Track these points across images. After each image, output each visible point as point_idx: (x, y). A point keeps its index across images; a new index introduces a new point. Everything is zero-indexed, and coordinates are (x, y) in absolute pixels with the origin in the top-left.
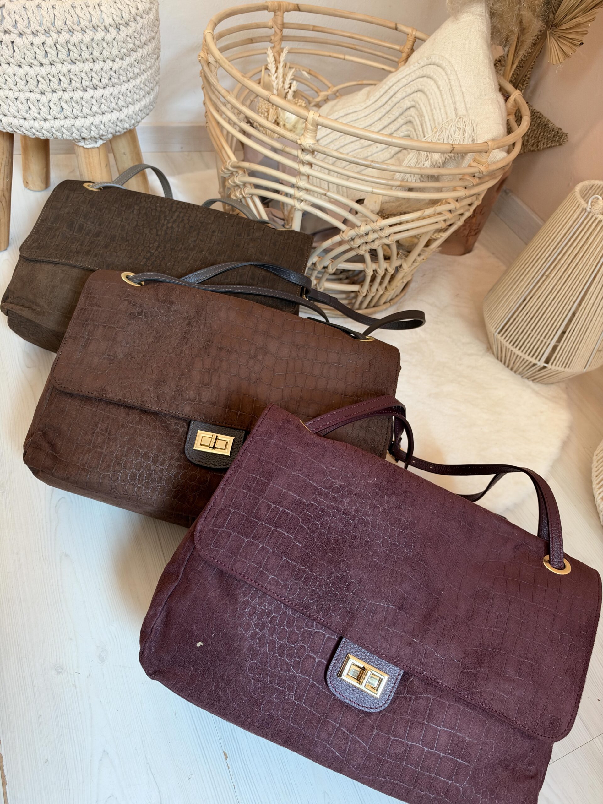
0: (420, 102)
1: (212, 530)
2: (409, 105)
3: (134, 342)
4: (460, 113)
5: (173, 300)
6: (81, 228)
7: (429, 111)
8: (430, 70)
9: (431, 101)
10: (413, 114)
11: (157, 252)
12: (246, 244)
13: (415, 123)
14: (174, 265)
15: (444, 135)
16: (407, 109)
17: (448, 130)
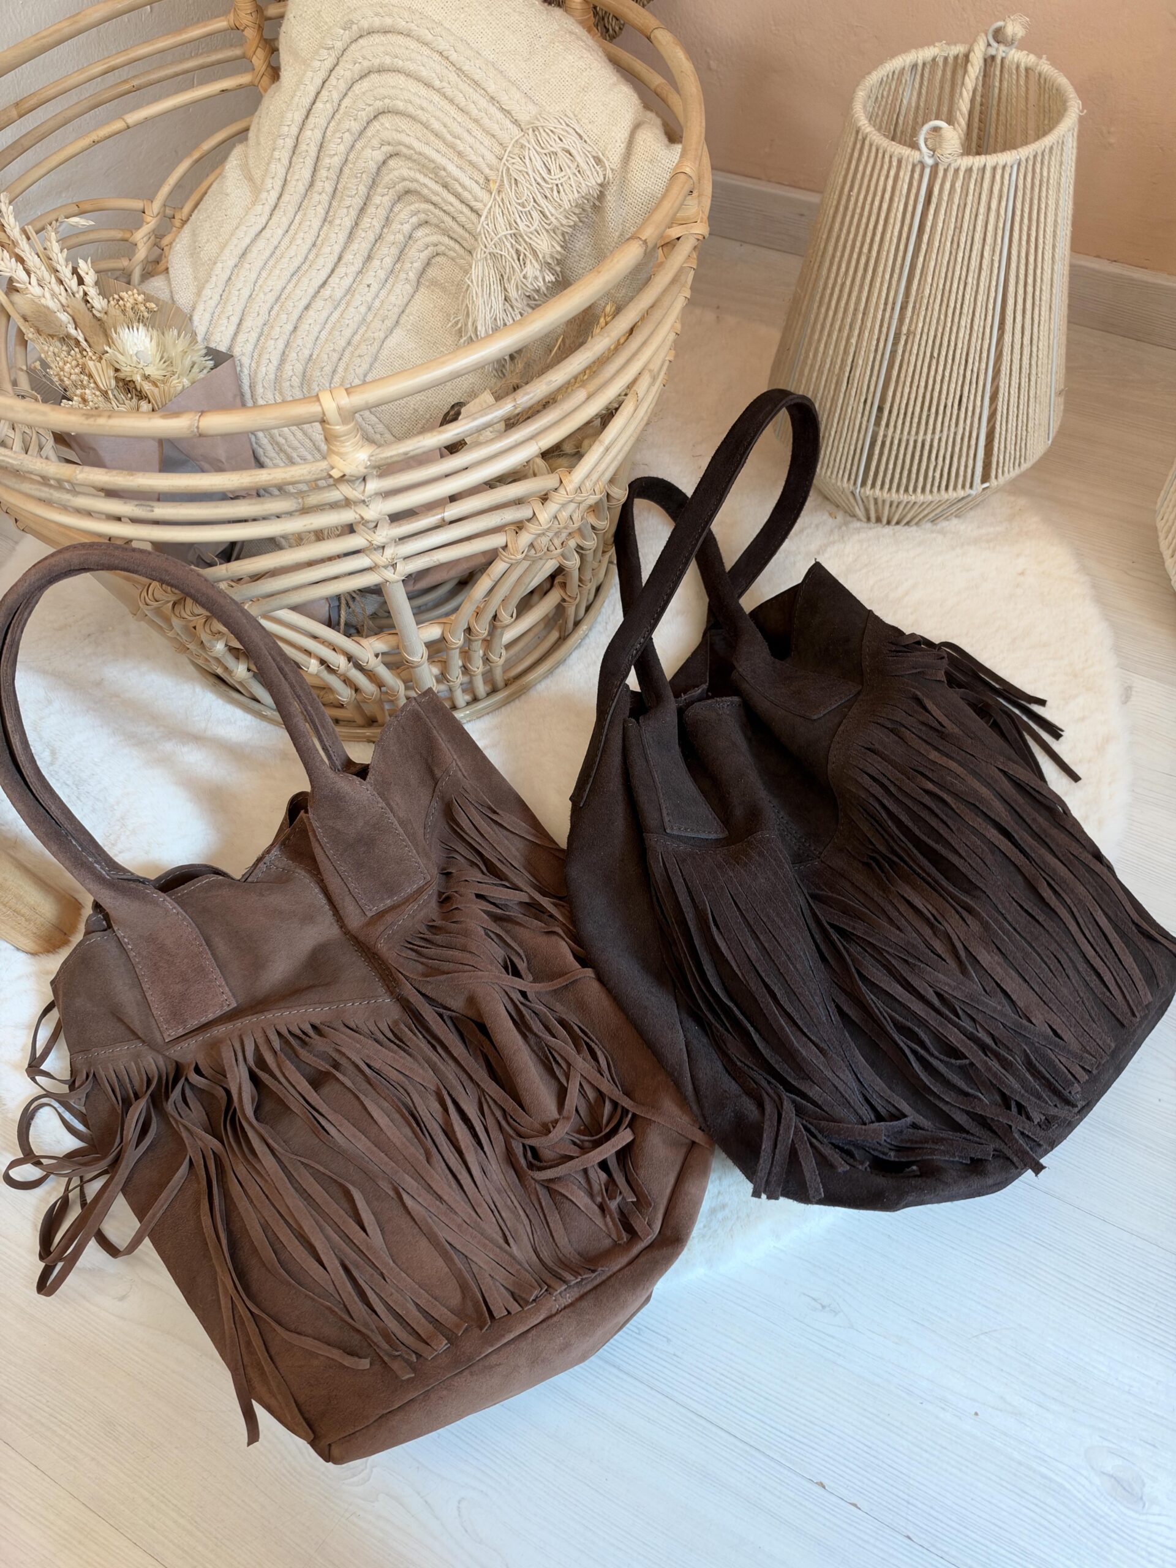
0: (407, 140)
2: (379, 156)
4: (523, 117)
7: (444, 149)
8: (373, 50)
9: (436, 126)
10: (405, 172)
13: (425, 191)
15: (527, 189)
16: (379, 169)
17: (530, 172)
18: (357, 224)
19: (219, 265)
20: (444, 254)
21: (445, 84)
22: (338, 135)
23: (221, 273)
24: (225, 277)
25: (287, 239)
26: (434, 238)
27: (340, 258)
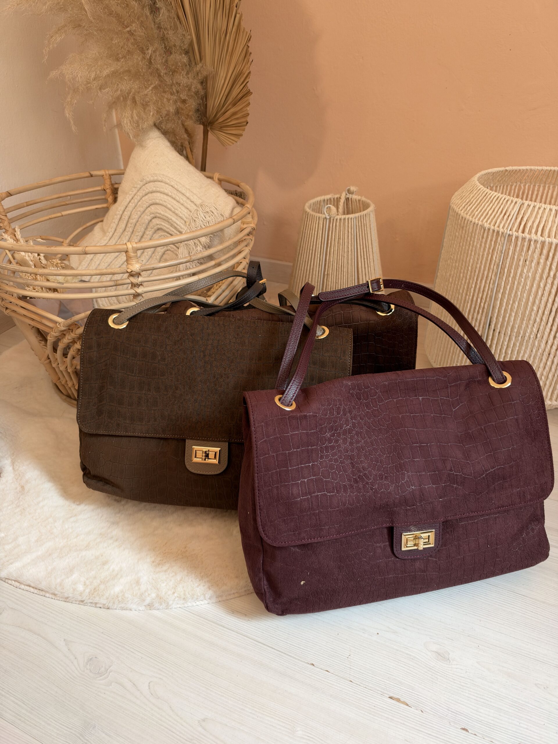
0: (159, 212)
2: (149, 218)
4: (198, 203)
7: (171, 213)
8: (151, 187)
9: (169, 206)
10: (158, 222)
13: (164, 228)
15: (199, 223)
16: (149, 222)
17: (199, 217)
20: (170, 250)
21: (173, 194)
22: (136, 212)
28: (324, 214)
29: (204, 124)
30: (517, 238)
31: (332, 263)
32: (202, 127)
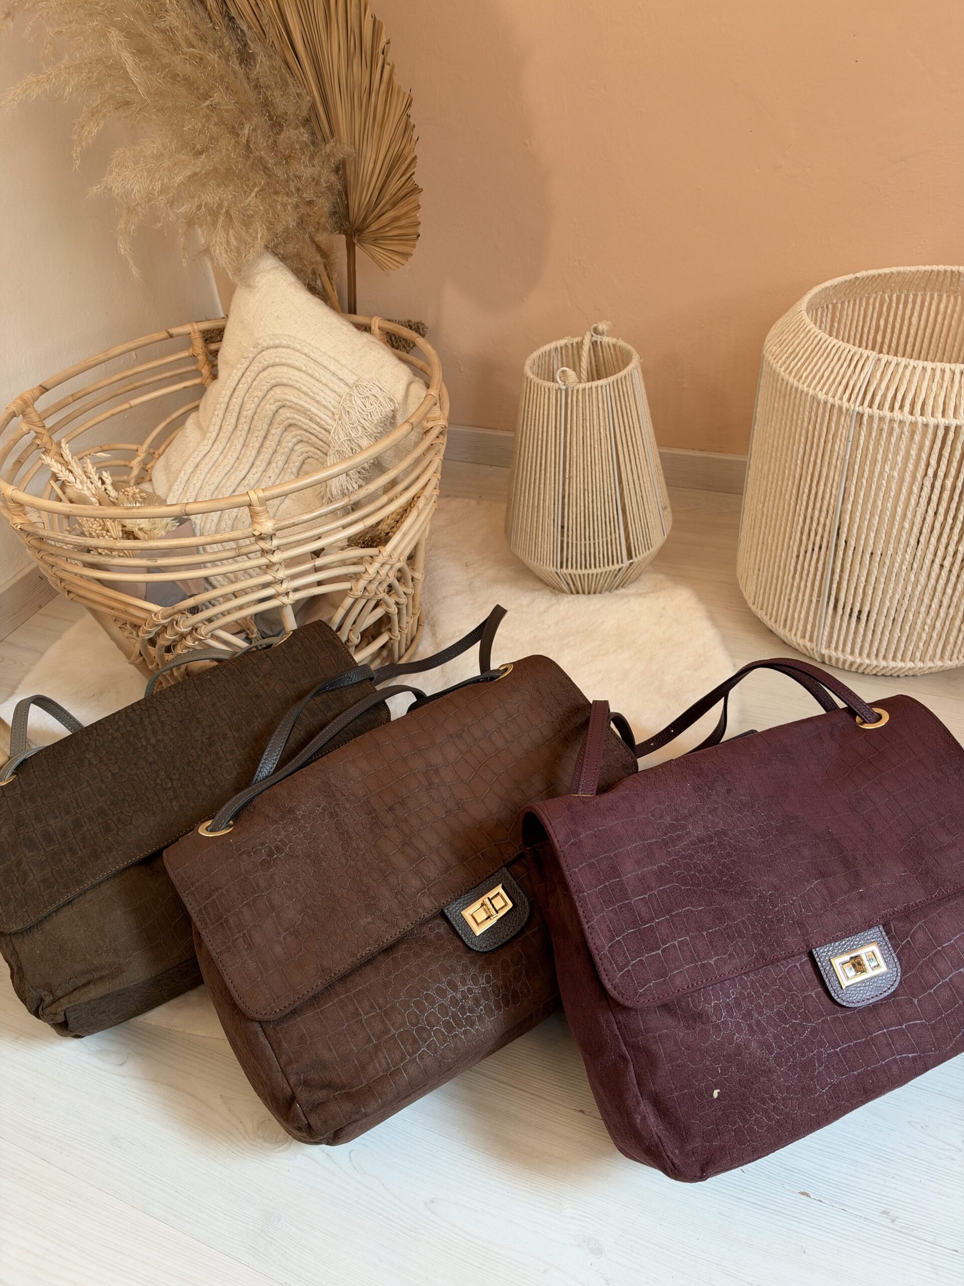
0: (289, 398)
1: (623, 976)
2: (274, 408)
3: (297, 890)
4: (351, 382)
5: (290, 806)
6: (49, 838)
7: (308, 400)
8: (269, 356)
9: (304, 389)
10: (288, 415)
11: (175, 783)
12: (265, 687)
13: (300, 424)
14: (213, 778)
15: (355, 416)
16: (274, 415)
17: (355, 407)
18: (262, 446)
19: (183, 472)
20: (312, 457)
21: (309, 369)
22: (251, 399)
23: (183, 476)
24: (186, 478)
25: (222, 457)
26: (306, 449)
27: (253, 464)
28: (557, 382)
29: (346, 233)
30: (871, 417)
31: (575, 459)
32: (343, 237)
